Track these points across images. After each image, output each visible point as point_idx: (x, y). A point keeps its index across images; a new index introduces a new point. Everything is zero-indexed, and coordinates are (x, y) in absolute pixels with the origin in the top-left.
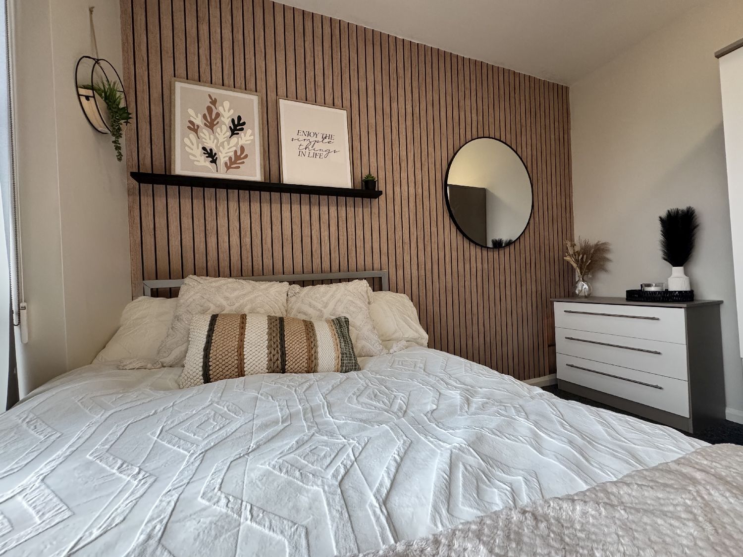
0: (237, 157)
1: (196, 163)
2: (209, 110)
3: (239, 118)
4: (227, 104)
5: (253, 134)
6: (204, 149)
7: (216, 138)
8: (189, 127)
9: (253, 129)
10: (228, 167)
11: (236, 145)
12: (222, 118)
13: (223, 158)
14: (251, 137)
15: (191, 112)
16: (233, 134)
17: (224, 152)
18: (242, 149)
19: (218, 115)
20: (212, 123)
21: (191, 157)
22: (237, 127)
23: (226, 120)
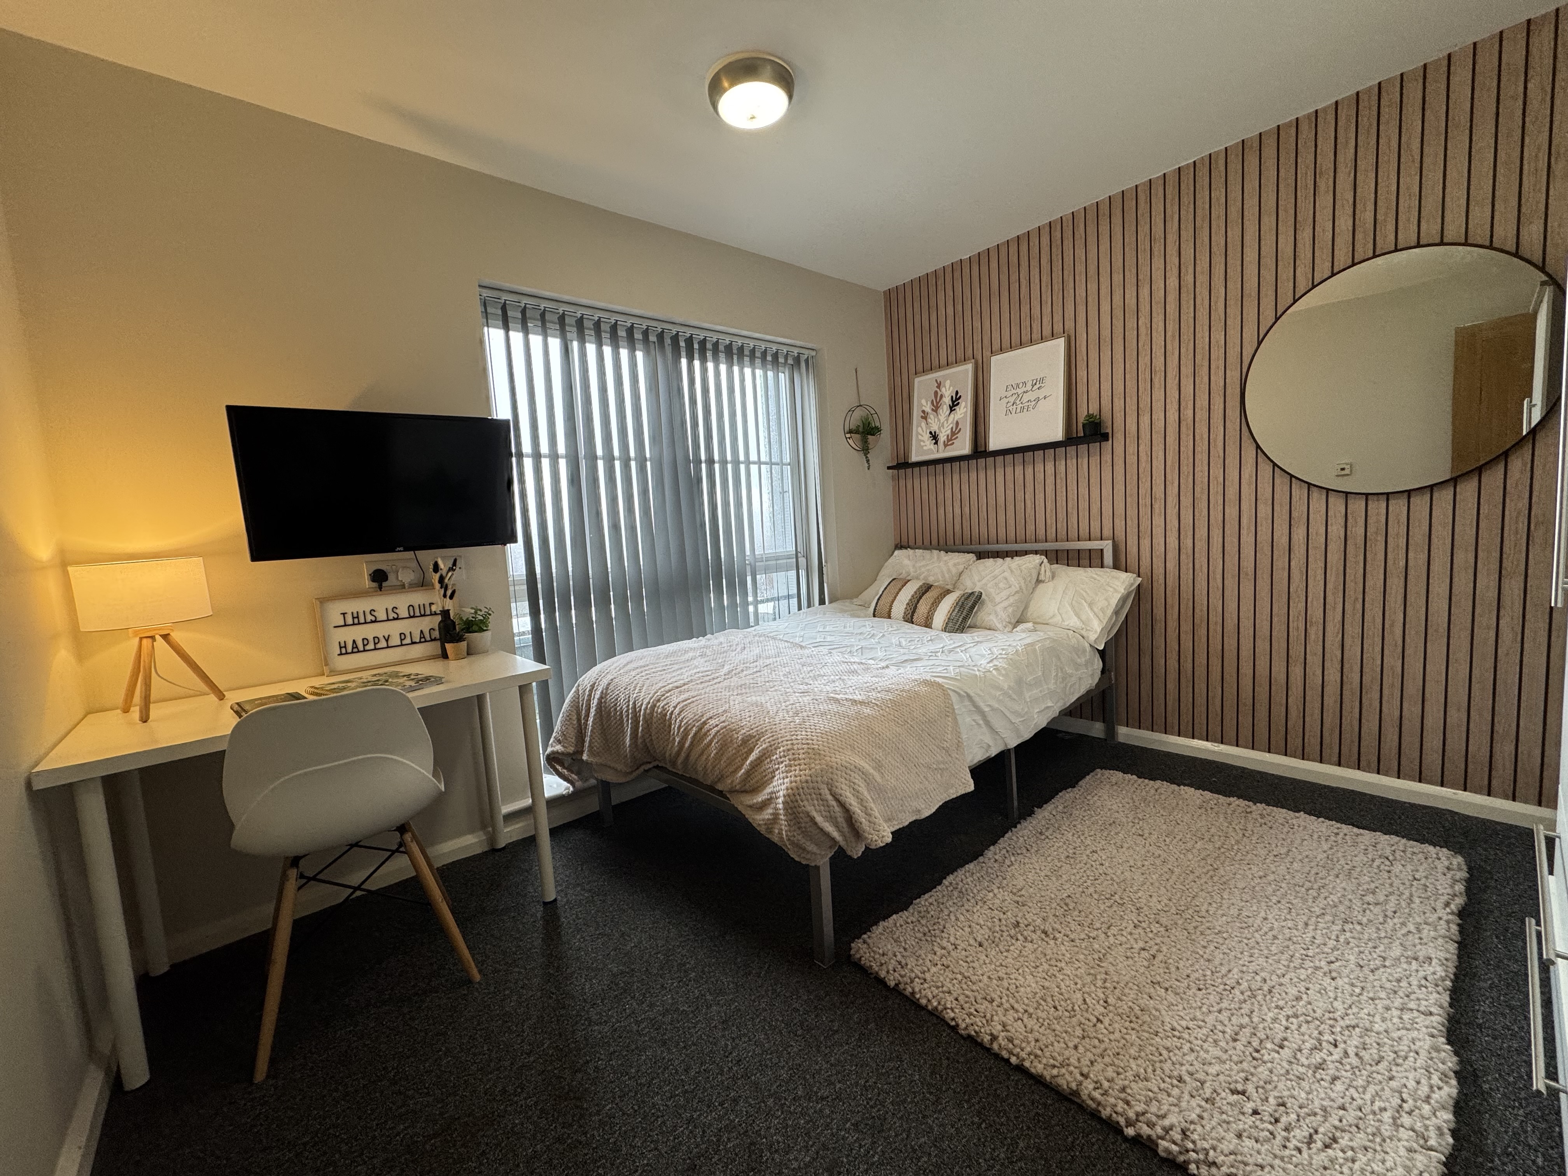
0: (953, 433)
1: (925, 448)
2: (936, 393)
3: (957, 393)
4: (948, 383)
5: (966, 407)
6: (931, 433)
7: (939, 420)
8: (922, 417)
9: (966, 402)
10: (946, 445)
11: (952, 423)
12: (944, 399)
13: (942, 438)
14: (965, 410)
15: (923, 402)
16: (951, 411)
17: (943, 431)
18: (957, 423)
19: (942, 396)
20: (936, 409)
21: (922, 443)
22: (955, 402)
23: (947, 400)
